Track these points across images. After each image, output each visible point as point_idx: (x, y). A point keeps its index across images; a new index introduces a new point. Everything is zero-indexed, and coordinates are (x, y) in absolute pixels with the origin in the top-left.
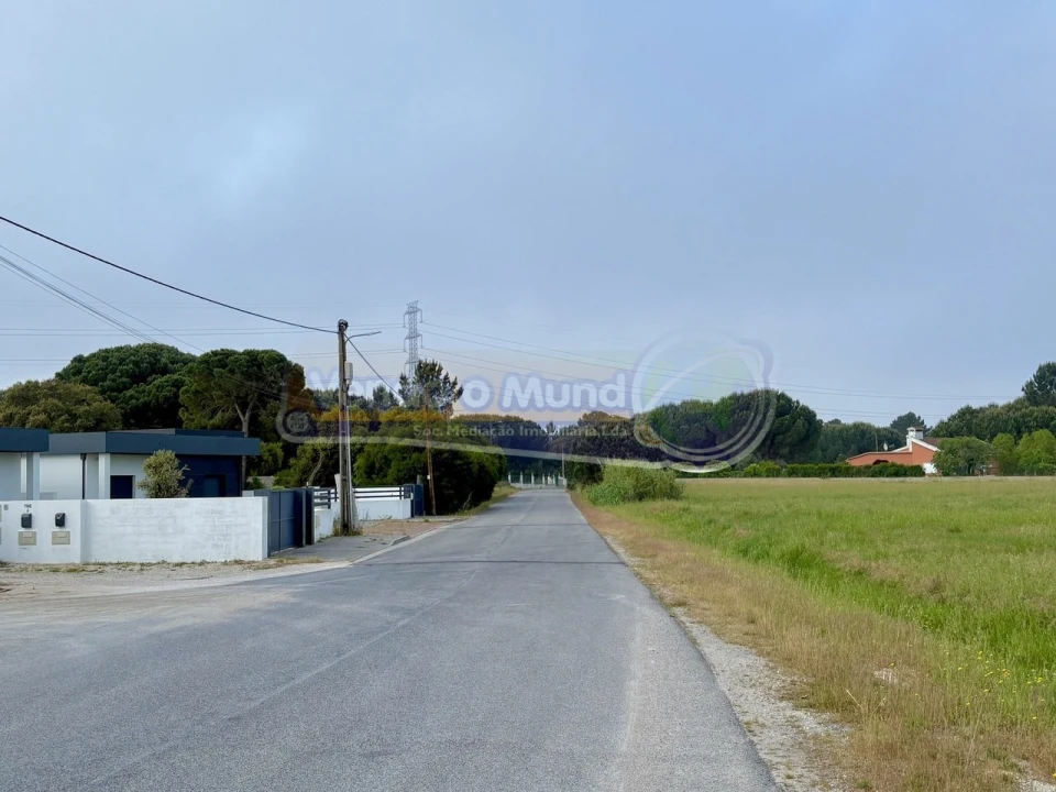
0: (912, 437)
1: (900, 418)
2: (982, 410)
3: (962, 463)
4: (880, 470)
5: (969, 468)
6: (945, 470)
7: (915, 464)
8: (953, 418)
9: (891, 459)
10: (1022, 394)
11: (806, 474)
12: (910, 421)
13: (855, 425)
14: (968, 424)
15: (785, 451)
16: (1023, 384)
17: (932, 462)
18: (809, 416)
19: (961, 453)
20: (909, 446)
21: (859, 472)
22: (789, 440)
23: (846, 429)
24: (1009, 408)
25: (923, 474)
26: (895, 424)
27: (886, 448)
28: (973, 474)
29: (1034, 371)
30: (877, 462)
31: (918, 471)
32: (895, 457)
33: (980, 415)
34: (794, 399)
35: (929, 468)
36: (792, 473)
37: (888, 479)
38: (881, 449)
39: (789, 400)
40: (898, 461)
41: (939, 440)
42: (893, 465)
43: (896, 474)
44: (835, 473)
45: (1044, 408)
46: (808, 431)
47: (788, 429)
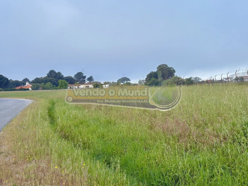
0: (27, 83)
1: (24, 79)
2: (40, 78)
3: (36, 88)
4: (22, 89)
5: (37, 88)
6: (33, 89)
8: (35, 80)
9: (23, 88)
10: (47, 75)
11: (8, 90)
12: (26, 80)
14: (37, 81)
15: (3, 86)
17: (31, 88)
18: (7, 79)
19: (36, 86)
20: (27, 85)
21: (18, 90)
22: (3, 84)
23: (14, 81)
24: (44, 78)
25: (29, 90)
26: (23, 80)
27: (22, 85)
28: (38, 90)
29: (49, 71)
30: (21, 88)
31: (28, 89)
32: (24, 87)
33: (39, 79)
34: (4, 76)
35: (30, 89)
36: (5, 91)
39: (3, 76)
40: (25, 88)
41: (32, 84)
42: (24, 89)
43: (24, 90)
44: (14, 90)
45: (50, 78)
46: (7, 82)
47: (3, 82)
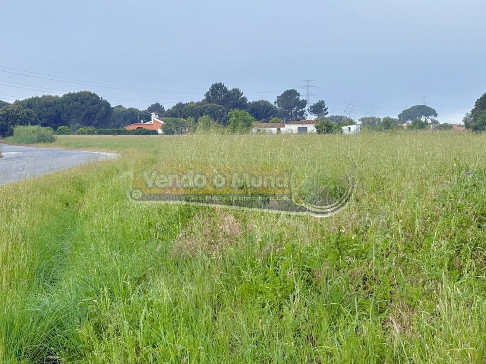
0: (154, 117)
1: (152, 105)
2: (186, 104)
3: (173, 129)
4: (140, 132)
6: (166, 132)
7: (154, 129)
8: (174, 108)
9: (144, 127)
10: (205, 98)
11: (106, 134)
12: (155, 108)
13: (129, 109)
14: (180, 111)
15: (96, 122)
16: (205, 93)
17: (161, 128)
18: (107, 105)
19: (173, 124)
20: (152, 121)
21: (130, 133)
22: (98, 117)
23: (125, 111)
24: (198, 104)
25: (157, 134)
26: (149, 109)
27: (142, 121)
28: (178, 134)
30: (138, 128)
31: (155, 132)
32: (146, 126)
33: (186, 107)
34: (100, 97)
35: (160, 131)
36: (100, 133)
37: (142, 136)
38: (141, 122)
39: (97, 97)
40: (147, 128)
41: (165, 118)
42: (145, 130)
43: (146, 134)
44: (119, 133)
45: (213, 104)
46: (107, 112)
47: (97, 111)
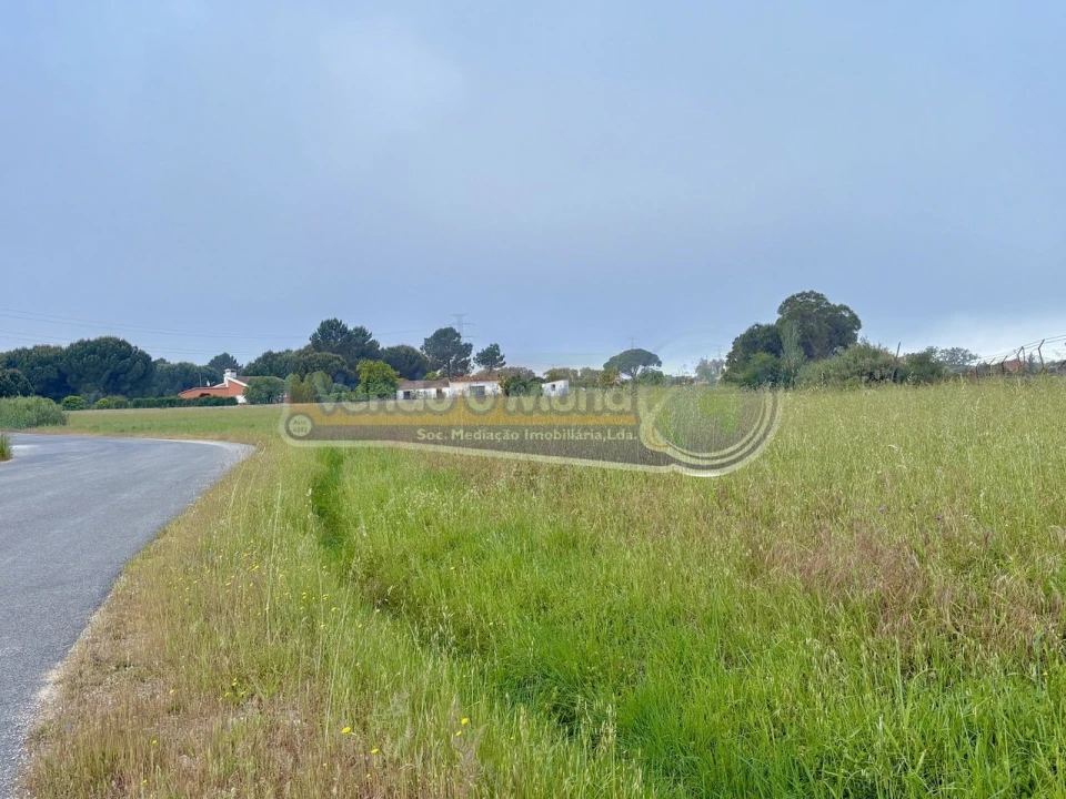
0: (228, 376)
1: (216, 357)
2: (280, 354)
3: (264, 395)
4: (205, 401)
5: (270, 398)
6: (252, 400)
7: (231, 396)
8: (259, 360)
9: (212, 393)
10: (310, 342)
11: (150, 406)
12: (224, 362)
13: (180, 364)
14: (270, 366)
15: (127, 387)
16: (310, 335)
17: (243, 394)
18: (146, 358)
19: (263, 387)
20: (226, 383)
21: (189, 403)
22: (131, 378)
23: (173, 368)
24: (300, 353)
25: (236, 403)
26: (212, 363)
27: (208, 384)
28: (272, 403)
29: (318, 326)
30: (202, 395)
31: (233, 401)
32: (215, 391)
33: (279, 358)
34: (133, 345)
35: (241, 399)
36: (137, 405)
37: (211, 408)
38: (205, 385)
39: (129, 346)
40: (219, 394)
41: (249, 378)
42: (215, 397)
43: (217, 404)
44: (172, 404)
45: (325, 353)
46: (145, 371)
47: (129, 369)
